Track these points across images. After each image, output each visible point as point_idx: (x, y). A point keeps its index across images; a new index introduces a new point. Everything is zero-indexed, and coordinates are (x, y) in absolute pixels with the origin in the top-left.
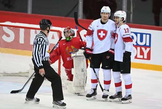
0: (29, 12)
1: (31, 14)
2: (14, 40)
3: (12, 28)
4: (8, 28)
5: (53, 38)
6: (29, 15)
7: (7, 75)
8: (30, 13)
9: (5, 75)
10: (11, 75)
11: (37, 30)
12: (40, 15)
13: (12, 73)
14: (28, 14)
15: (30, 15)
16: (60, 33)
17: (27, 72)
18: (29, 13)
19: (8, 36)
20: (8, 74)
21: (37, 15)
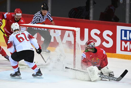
5: (69, 36)
11: (55, 30)
12: (57, 17)
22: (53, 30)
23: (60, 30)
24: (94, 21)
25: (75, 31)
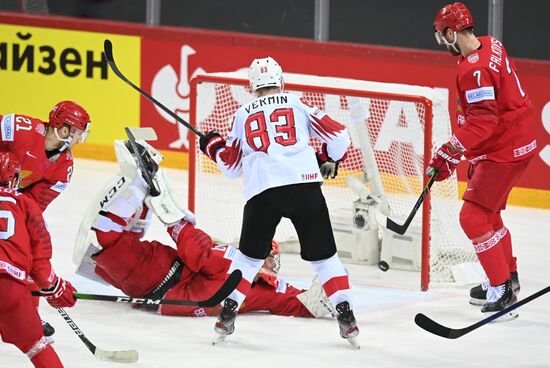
0: (321, 34)
1: (325, 42)
5: (403, 121)
6: (320, 46)
8: (322, 38)
11: (347, 98)
12: (355, 45)
14: (316, 41)
16: (426, 104)
18: (320, 37)
21: (346, 44)
22: (337, 98)
23: (368, 100)
25: (430, 102)
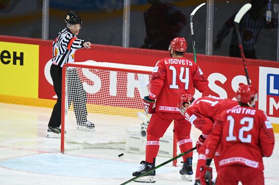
0: (126, 44)
2: (101, 90)
3: (97, 70)
4: (92, 71)
6: (125, 50)
7: (90, 147)
8: (126, 46)
9: (87, 146)
10: (97, 146)
11: (138, 75)
13: (98, 144)
14: (123, 48)
15: (127, 49)
17: (121, 142)
19: (91, 83)
20: (91, 144)
22: (133, 74)
24: (215, 56)
